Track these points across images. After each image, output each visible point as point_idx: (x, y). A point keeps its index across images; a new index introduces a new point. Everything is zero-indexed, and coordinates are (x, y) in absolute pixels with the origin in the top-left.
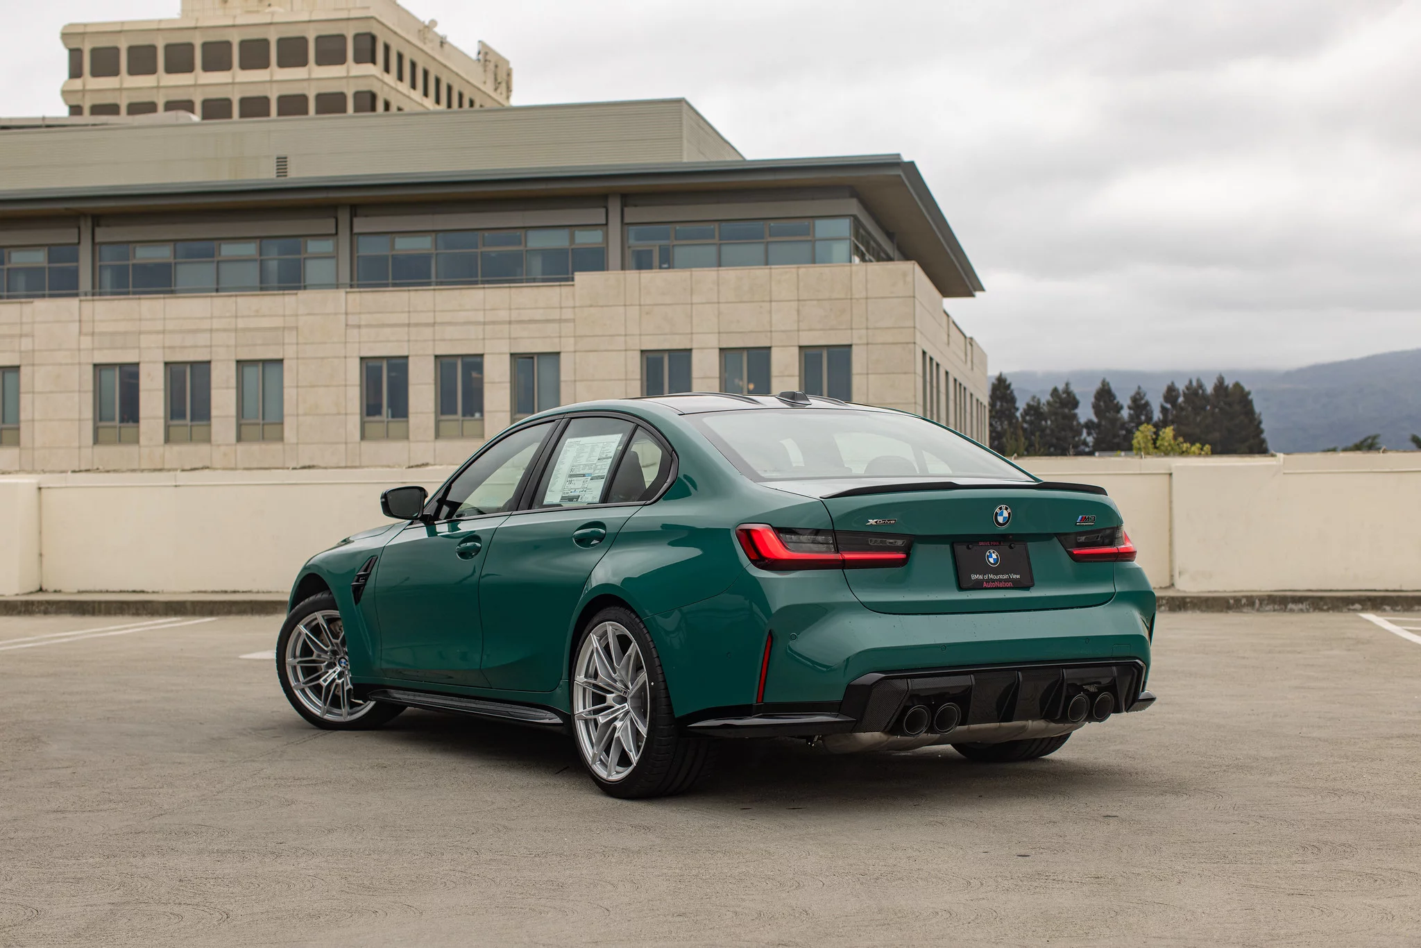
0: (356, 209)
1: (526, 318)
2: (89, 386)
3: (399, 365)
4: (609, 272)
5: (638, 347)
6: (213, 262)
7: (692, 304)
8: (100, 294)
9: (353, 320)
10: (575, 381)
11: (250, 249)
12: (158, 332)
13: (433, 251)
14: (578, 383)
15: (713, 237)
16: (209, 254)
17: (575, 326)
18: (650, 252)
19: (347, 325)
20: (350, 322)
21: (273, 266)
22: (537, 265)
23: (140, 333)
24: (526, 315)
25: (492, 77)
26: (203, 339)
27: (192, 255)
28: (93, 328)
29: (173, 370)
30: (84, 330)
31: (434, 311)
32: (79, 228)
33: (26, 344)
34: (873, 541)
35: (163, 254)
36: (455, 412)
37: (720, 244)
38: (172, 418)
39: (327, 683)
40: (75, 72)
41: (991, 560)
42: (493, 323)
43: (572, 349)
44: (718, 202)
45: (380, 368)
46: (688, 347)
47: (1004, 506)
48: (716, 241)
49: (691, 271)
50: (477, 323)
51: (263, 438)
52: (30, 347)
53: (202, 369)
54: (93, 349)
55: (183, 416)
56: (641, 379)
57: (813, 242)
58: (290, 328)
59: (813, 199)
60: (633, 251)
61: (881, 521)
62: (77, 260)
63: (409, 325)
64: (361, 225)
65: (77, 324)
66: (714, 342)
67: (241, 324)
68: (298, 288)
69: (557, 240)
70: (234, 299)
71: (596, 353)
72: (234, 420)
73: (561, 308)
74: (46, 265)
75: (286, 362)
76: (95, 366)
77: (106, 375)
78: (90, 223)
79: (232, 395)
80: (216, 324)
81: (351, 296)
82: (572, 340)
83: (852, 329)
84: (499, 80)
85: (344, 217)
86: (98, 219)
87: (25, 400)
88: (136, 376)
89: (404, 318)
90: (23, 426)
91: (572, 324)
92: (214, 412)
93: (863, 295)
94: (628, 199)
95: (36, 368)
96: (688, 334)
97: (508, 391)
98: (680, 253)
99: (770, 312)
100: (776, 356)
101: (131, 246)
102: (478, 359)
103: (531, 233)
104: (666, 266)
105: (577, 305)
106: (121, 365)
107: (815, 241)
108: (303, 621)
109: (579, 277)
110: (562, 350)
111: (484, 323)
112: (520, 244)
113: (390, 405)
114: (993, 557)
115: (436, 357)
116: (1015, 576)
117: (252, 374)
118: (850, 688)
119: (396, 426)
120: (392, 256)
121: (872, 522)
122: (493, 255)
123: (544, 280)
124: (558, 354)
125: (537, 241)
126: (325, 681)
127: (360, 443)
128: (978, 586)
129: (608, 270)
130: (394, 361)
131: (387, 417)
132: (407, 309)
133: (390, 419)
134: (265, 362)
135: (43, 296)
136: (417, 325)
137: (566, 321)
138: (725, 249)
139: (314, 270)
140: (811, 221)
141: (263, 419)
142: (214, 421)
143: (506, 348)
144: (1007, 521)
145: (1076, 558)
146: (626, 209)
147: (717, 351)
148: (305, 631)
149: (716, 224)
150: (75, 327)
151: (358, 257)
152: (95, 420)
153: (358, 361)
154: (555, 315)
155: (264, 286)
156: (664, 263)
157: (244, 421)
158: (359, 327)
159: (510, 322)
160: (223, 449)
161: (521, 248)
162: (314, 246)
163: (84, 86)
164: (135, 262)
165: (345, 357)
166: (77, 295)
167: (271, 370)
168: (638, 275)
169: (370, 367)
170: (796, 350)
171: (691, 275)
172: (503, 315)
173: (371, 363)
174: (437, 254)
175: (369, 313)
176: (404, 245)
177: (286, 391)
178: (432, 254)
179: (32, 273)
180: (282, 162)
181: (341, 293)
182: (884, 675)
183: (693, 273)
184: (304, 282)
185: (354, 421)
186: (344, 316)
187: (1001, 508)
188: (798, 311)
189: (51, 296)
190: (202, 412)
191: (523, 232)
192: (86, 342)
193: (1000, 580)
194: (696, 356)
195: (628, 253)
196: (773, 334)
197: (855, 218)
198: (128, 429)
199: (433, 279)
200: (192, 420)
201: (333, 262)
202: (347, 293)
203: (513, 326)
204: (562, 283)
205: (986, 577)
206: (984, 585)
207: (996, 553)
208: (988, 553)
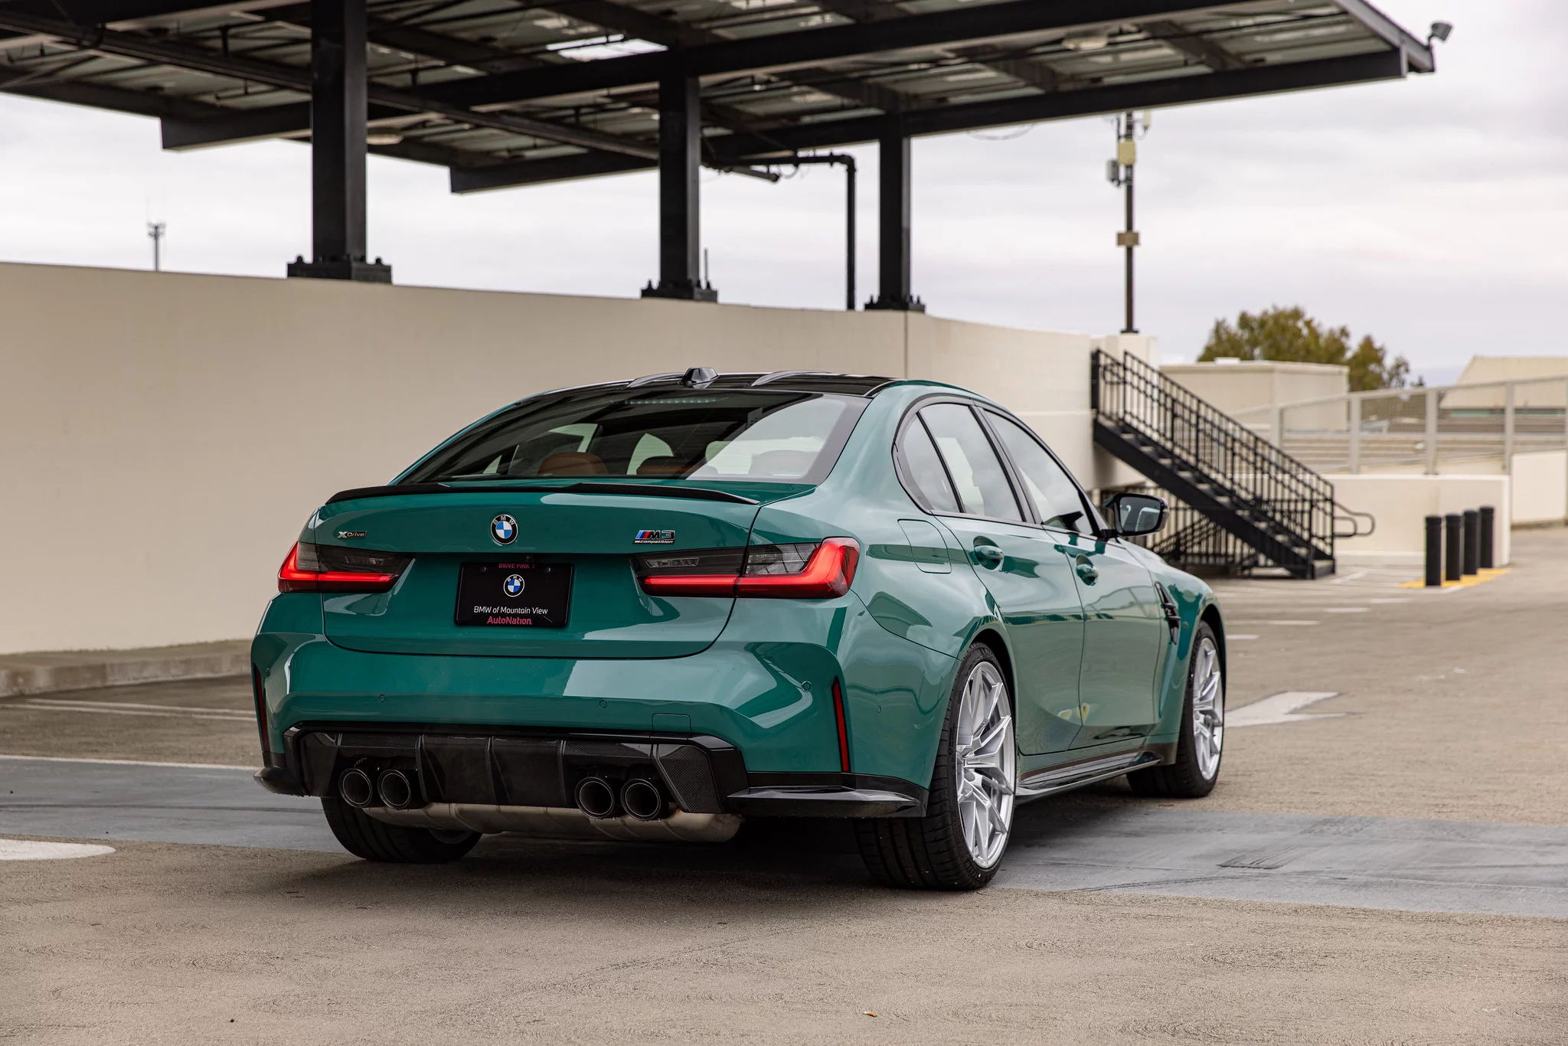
41: (511, 588)
47: (504, 517)
61: (353, 534)
114: (515, 584)
116: (540, 611)
121: (342, 534)
128: (480, 622)
144: (514, 538)
145: (648, 590)
187: (499, 519)
193: (515, 616)
205: (496, 610)
206: (490, 620)
207: (521, 579)
208: (508, 579)
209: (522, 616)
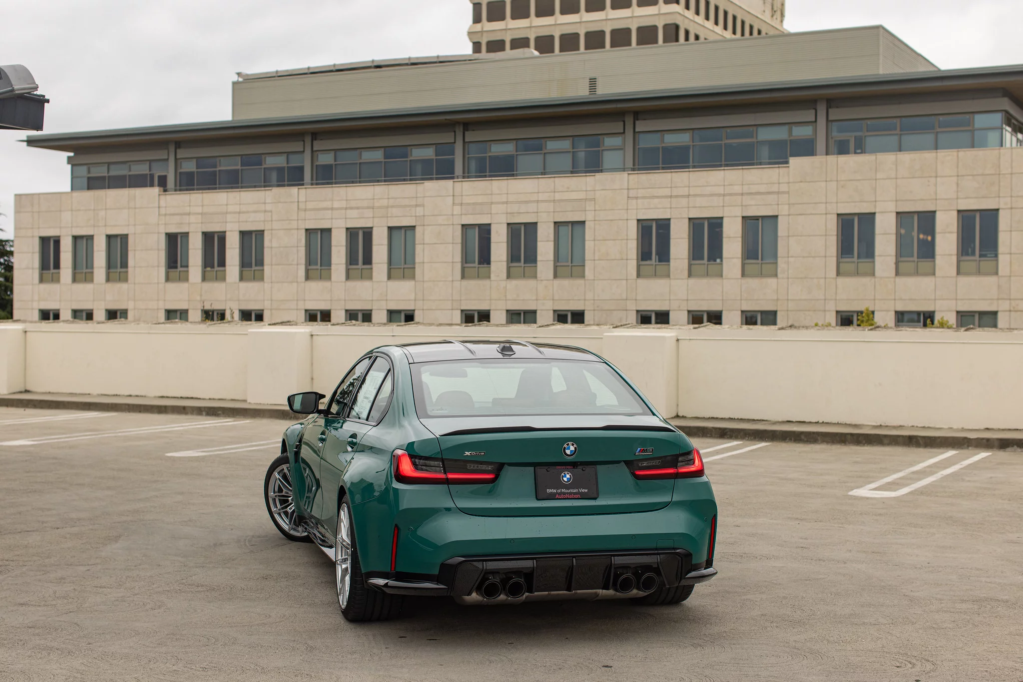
0: (638, 115)
1: (753, 191)
2: (459, 240)
3: (664, 226)
4: (817, 157)
5: (835, 212)
6: (541, 153)
7: (876, 180)
8: (468, 177)
9: (632, 193)
10: (788, 236)
11: (566, 144)
12: (503, 203)
13: (691, 144)
14: (790, 238)
15: (895, 129)
16: (539, 148)
17: (789, 196)
18: (848, 141)
19: (628, 197)
20: (631, 195)
21: (582, 155)
22: (765, 152)
23: (492, 203)
24: (754, 189)
25: (770, 7)
26: (532, 207)
27: (527, 149)
28: (462, 200)
29: (514, 229)
30: (456, 202)
31: (689, 187)
32: (455, 132)
33: (419, 211)
34: (471, 467)
35: (507, 149)
36: (702, 259)
37: (901, 135)
38: (512, 262)
39: (292, 510)
40: (477, 19)
41: (565, 479)
42: (731, 195)
43: (787, 213)
44: (900, 103)
45: (651, 227)
46: (873, 211)
47: (570, 443)
48: (898, 132)
49: (876, 155)
50: (719, 195)
51: (571, 276)
52: (422, 214)
53: (531, 228)
54: (461, 215)
55: (519, 260)
56: (837, 235)
57: (972, 131)
58: (591, 200)
59: (973, 99)
60: (835, 141)
61: (474, 453)
62: (453, 154)
63: (671, 197)
64: (641, 126)
65: (452, 197)
66: (892, 207)
67: (558, 196)
68: (598, 171)
69: (780, 134)
70: (552, 179)
71: (803, 216)
72: (552, 263)
73: (779, 183)
74: (434, 157)
75: (587, 223)
76: (463, 225)
77: (470, 232)
78: (462, 129)
79: (551, 246)
80: (542, 197)
81: (631, 177)
82: (786, 207)
83: (999, 197)
84: (775, 9)
85: (629, 120)
86: (467, 126)
87: (419, 249)
88: (489, 232)
89: (667, 192)
90: (417, 266)
91: (787, 195)
92: (539, 258)
93: (1009, 171)
94: (832, 102)
95: (425, 227)
96: (873, 201)
97: (740, 244)
98: (870, 141)
99: (936, 185)
100: (940, 218)
101: (488, 143)
102: (719, 221)
103: (760, 130)
104: (859, 151)
105: (791, 180)
106: (480, 226)
107: (974, 130)
108: (277, 469)
109: (792, 160)
110: (780, 214)
111: (724, 195)
112: (752, 137)
113: (657, 254)
114: (567, 477)
115: (690, 219)
116: (583, 490)
117: (565, 231)
118: (443, 566)
119: (661, 267)
120: (662, 147)
121: (467, 453)
122: (734, 145)
123: (770, 163)
124: (777, 217)
125: (765, 134)
126: (290, 509)
127: (636, 280)
128: (552, 497)
129: (816, 155)
130: (660, 222)
131: (656, 262)
132: (669, 186)
133: (657, 263)
134: (573, 223)
135: (431, 179)
136: (677, 196)
137: (784, 193)
138: (905, 138)
139: (609, 158)
140: (971, 115)
141: (572, 263)
142: (539, 263)
143: (739, 212)
144: (574, 454)
145: (638, 477)
146: (830, 110)
147: (895, 214)
148: (278, 476)
149: (898, 120)
150: (450, 200)
151: (639, 148)
152: (462, 262)
153: (636, 222)
154: (775, 188)
155: (574, 170)
156: (858, 149)
157: (558, 264)
158: (637, 198)
159: (742, 194)
160: (545, 282)
161: (754, 140)
162: (609, 141)
163: (482, 28)
164: (490, 154)
165: (627, 220)
166: (453, 178)
167: (577, 228)
168: (836, 159)
169: (644, 227)
170: (955, 213)
171: (876, 158)
172: (737, 189)
173: (645, 224)
174: (693, 145)
175: (643, 188)
176: (672, 140)
177: (587, 243)
178: (690, 145)
179: (426, 162)
180: (593, 82)
181: (625, 175)
182: (464, 559)
183: (878, 156)
184: (602, 167)
185: (633, 264)
186: (626, 191)
187: (568, 445)
188: (958, 184)
189: (437, 179)
190: (531, 258)
191: (755, 128)
192: (457, 210)
193: (570, 493)
194: (878, 219)
195: (831, 142)
196: (938, 201)
197: (1007, 112)
198: (483, 269)
199: (691, 164)
200: (525, 263)
201: (621, 152)
202: (629, 174)
203: (745, 197)
204: (780, 166)
205: (559, 491)
206: (557, 496)
207: (570, 474)
208: (563, 474)
209: (575, 493)
